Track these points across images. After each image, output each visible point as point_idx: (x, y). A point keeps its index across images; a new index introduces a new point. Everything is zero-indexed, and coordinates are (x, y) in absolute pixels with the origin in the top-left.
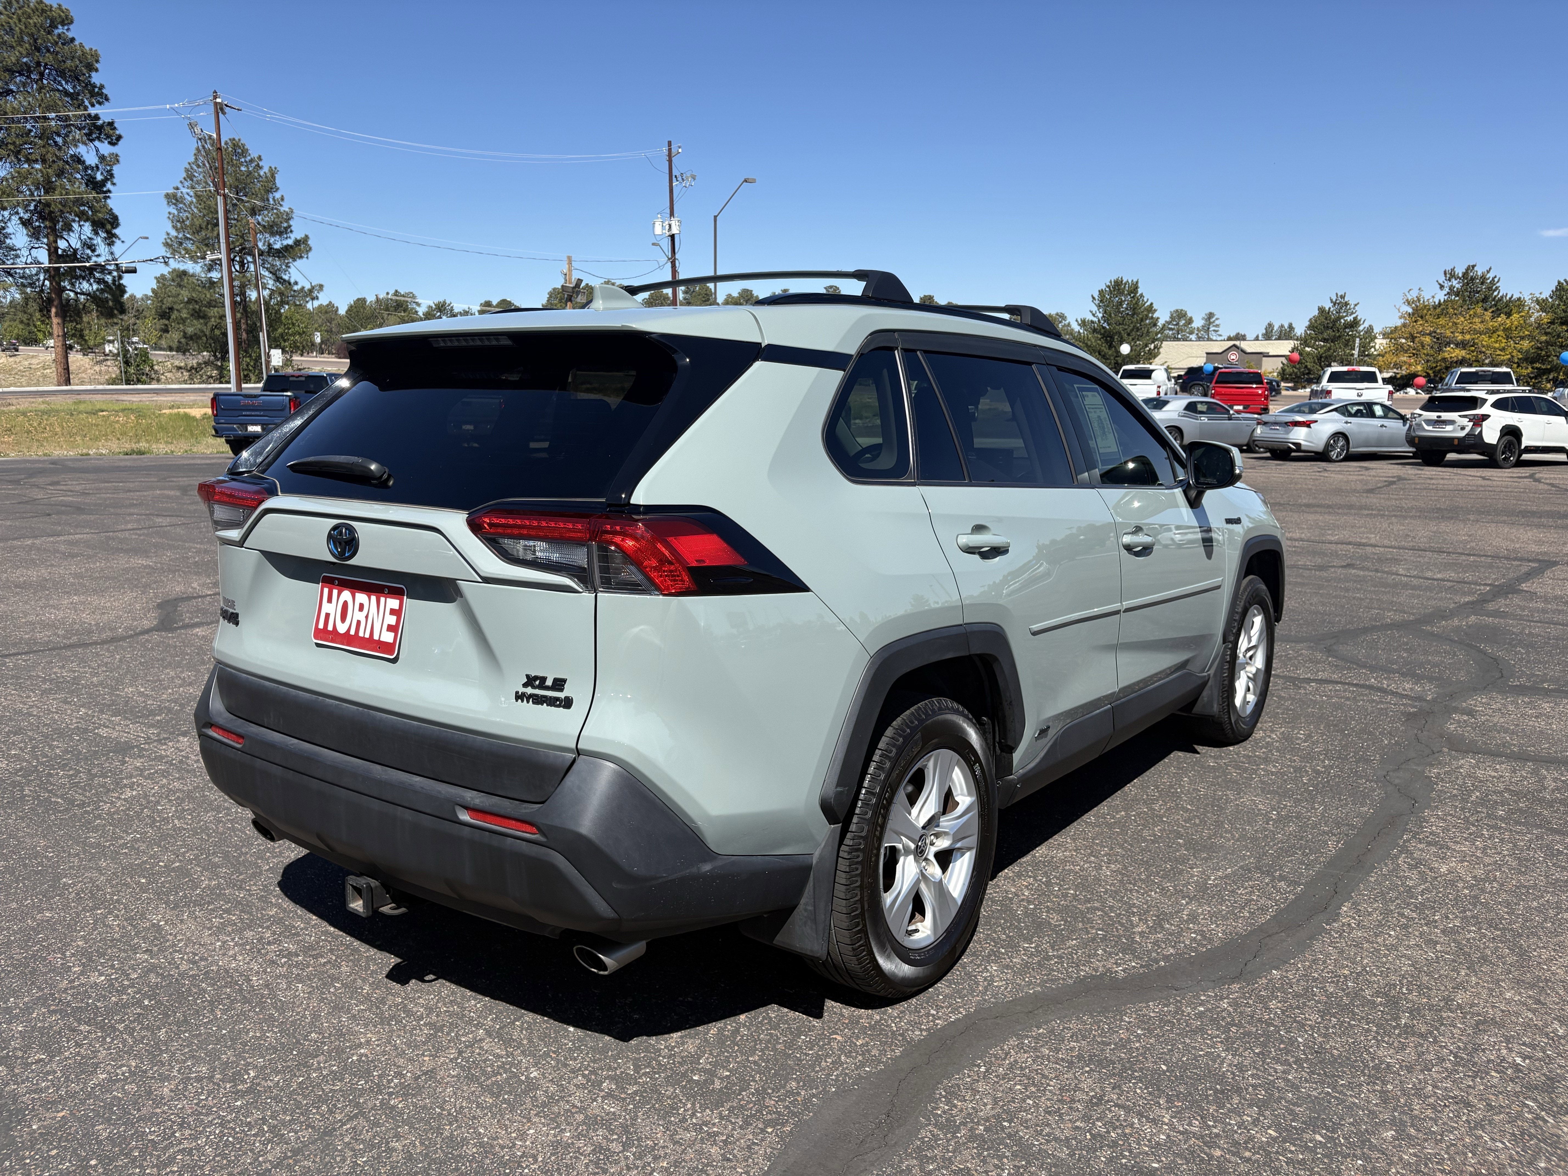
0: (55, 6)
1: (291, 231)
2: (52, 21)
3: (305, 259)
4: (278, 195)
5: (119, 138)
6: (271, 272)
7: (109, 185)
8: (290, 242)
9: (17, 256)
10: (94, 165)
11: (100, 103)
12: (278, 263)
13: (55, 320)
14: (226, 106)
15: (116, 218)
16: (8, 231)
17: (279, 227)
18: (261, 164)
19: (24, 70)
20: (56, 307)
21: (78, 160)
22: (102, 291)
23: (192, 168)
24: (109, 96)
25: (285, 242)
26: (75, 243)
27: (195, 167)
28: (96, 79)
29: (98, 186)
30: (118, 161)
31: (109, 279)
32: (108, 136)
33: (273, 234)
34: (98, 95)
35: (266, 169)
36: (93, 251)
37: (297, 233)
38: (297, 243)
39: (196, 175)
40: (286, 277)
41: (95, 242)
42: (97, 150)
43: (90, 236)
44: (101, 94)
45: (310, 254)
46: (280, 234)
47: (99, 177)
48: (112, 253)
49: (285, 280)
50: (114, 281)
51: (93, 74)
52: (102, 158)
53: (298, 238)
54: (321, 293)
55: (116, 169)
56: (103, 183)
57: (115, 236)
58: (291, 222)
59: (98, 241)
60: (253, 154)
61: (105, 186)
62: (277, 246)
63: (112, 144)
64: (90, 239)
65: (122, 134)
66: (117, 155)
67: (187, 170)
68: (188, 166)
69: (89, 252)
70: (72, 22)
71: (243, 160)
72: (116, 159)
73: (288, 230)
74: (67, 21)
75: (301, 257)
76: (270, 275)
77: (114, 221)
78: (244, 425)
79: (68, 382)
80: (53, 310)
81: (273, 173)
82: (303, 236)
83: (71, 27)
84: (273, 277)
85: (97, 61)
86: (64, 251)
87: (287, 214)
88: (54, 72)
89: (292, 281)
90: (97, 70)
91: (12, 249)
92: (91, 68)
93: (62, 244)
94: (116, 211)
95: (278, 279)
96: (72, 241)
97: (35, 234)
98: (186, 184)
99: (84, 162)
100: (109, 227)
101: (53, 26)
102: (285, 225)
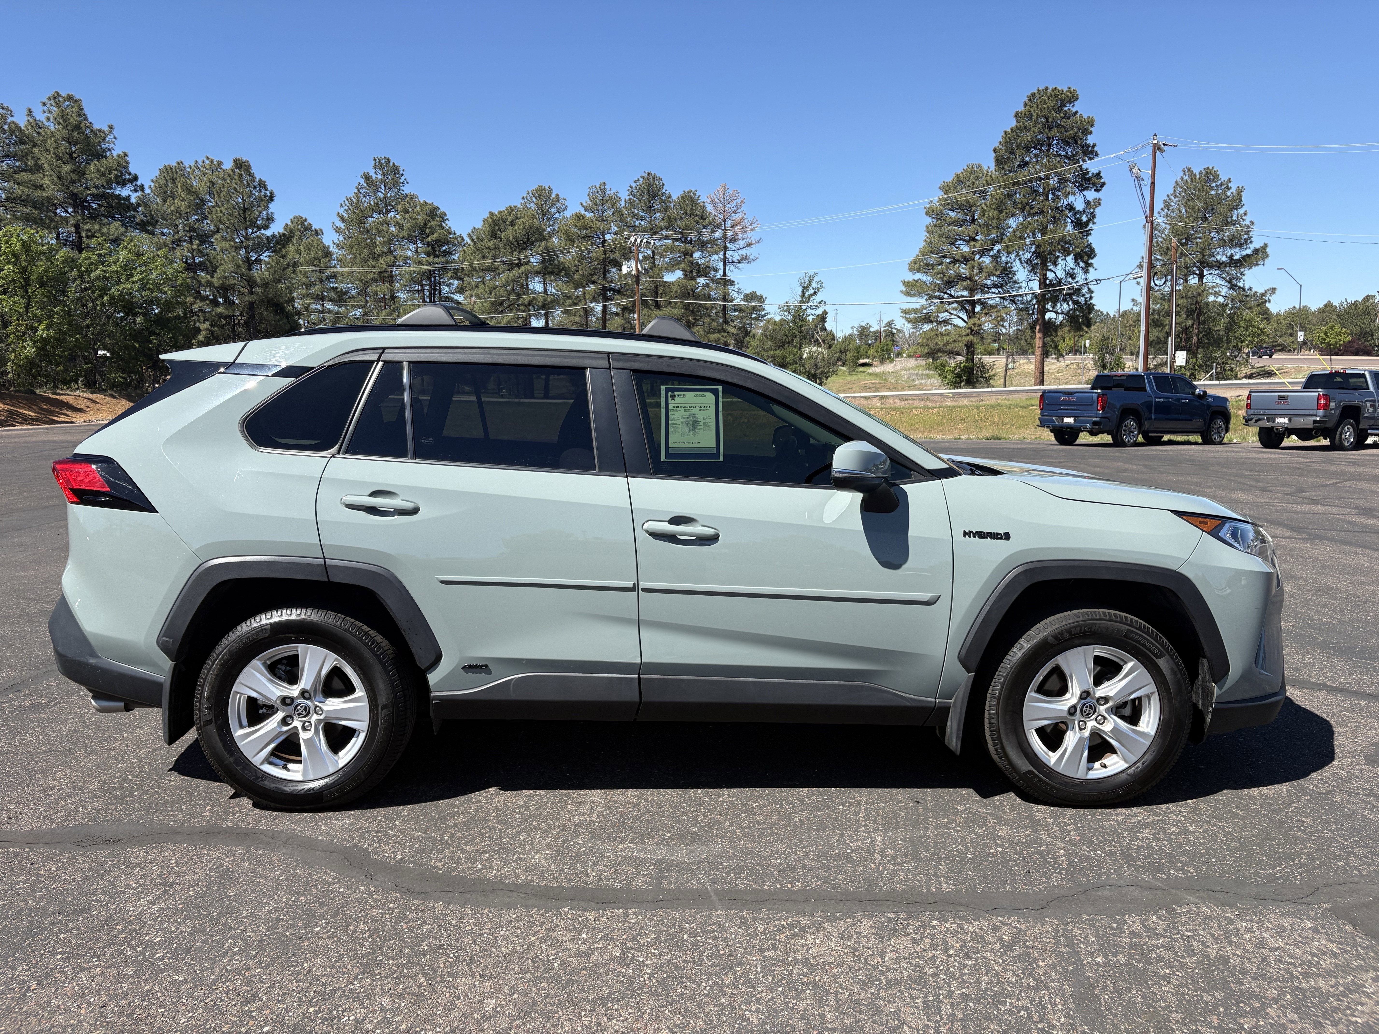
0: (1065, 90)
1: (1251, 242)
2: (1062, 102)
3: (1261, 266)
4: (1241, 211)
5: (1103, 184)
6: (1226, 281)
7: (1091, 225)
8: (1249, 252)
9: (1020, 288)
10: (1081, 210)
11: (1091, 159)
12: (1234, 272)
13: (1038, 335)
14: (1164, 145)
15: (1093, 250)
16: (1015, 269)
17: (1238, 241)
18: (1230, 185)
19: (1038, 144)
20: (1040, 325)
21: (1071, 208)
22: (1075, 310)
23: (1170, 199)
24: (1099, 152)
25: (1244, 253)
26: (1060, 273)
27: (1172, 198)
28: (1090, 140)
29: (1082, 227)
30: (1100, 204)
31: (1082, 300)
32: (1094, 185)
33: (1232, 246)
34: (1090, 152)
35: (1234, 190)
36: (1073, 279)
37: (1257, 243)
38: (1256, 251)
39: (1172, 204)
40: (1240, 284)
41: (1075, 271)
42: (1085, 198)
43: (1072, 267)
44: (1092, 152)
45: (1266, 261)
46: (1241, 245)
47: (1084, 218)
48: (1086, 279)
49: (1239, 288)
50: (1086, 301)
51: (1089, 136)
52: (1087, 203)
53: (1257, 247)
54: (1273, 296)
55: (1097, 211)
56: (1087, 224)
57: (1091, 265)
58: (1251, 234)
59: (1078, 271)
60: (1223, 177)
61: (1088, 225)
62: (1237, 257)
63: (1097, 190)
64: (1073, 269)
65: (1106, 182)
66: (1099, 199)
67: (1165, 201)
68: (1166, 198)
69: (1070, 279)
70: (1077, 99)
71: (1214, 185)
72: (1098, 202)
73: (1248, 241)
74: (1073, 98)
75: (1257, 265)
76: (1226, 284)
77: (1091, 253)
78: (1061, 417)
79: (1042, 382)
80: (1038, 327)
81: (1239, 192)
82: (1262, 245)
83: (1076, 103)
84: (1229, 285)
85: (1092, 126)
86: (1051, 281)
87: (1248, 227)
88: (1060, 142)
89: (1247, 287)
90: (1091, 133)
91: (1015, 282)
92: (1086, 132)
93: (1050, 275)
94: (1094, 246)
95: (1233, 287)
96: (1058, 271)
97: (1033, 270)
98: (1163, 213)
99: (1074, 209)
100: (1086, 258)
101: (1063, 105)
102: (1246, 237)
